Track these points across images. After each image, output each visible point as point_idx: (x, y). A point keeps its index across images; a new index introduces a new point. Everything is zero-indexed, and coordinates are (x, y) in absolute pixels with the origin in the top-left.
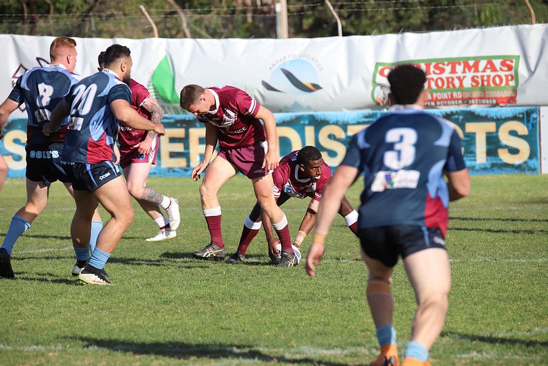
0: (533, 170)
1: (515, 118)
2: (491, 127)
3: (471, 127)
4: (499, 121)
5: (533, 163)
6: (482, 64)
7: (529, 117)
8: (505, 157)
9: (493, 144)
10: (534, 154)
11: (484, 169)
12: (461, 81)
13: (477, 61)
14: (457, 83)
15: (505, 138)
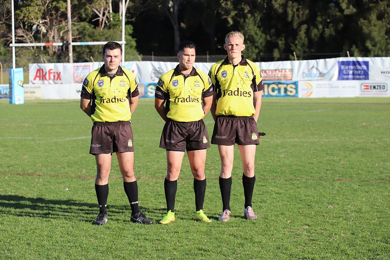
0: (296, 96)
1: (292, 84)
2: (285, 86)
3: (280, 86)
4: (287, 84)
5: (296, 95)
6: (283, 71)
7: (295, 83)
8: (289, 93)
9: (286, 90)
10: (297, 92)
11: (283, 96)
12: (278, 74)
13: (282, 70)
14: (276, 75)
15: (289, 88)
